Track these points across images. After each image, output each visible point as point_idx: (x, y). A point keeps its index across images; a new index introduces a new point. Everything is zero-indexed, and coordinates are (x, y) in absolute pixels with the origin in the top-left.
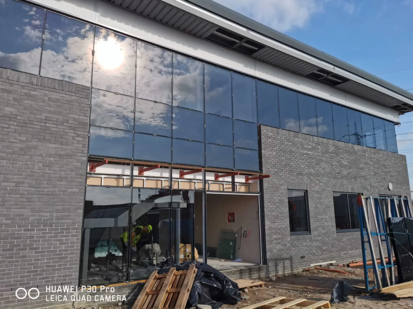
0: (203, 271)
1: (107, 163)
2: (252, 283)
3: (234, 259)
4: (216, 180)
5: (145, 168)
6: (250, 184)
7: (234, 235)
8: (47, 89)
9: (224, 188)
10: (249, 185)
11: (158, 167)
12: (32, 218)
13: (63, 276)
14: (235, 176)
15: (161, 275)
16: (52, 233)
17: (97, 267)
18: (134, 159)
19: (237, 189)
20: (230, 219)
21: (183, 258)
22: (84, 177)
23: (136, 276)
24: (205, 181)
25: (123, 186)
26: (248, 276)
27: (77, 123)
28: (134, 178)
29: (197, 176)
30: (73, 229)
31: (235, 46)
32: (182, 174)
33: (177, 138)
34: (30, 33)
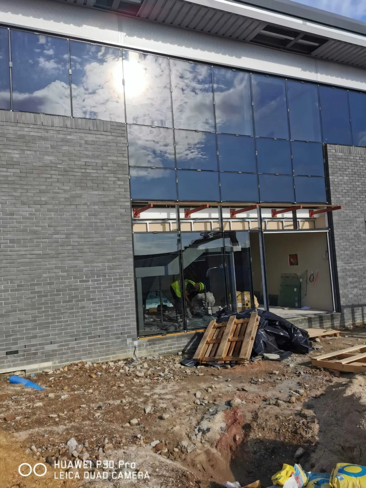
0: (266, 319)
1: (152, 207)
2: (324, 332)
3: (300, 307)
4: (273, 218)
5: (191, 209)
6: (315, 218)
7: (299, 280)
8: (82, 131)
9: (284, 225)
10: (313, 220)
11: (206, 207)
12: (86, 269)
13: (122, 326)
14: (297, 211)
15: (220, 324)
16: (105, 283)
17: (151, 318)
18: (179, 201)
19: (299, 226)
20: (292, 262)
21: (241, 307)
22: (130, 224)
23: (193, 326)
24: (261, 220)
25: (170, 231)
26: (318, 325)
27: (116, 165)
28: (181, 221)
29: (250, 214)
30: (126, 279)
31: (289, 46)
32: (233, 213)
33: (225, 172)
34: (44, 65)
